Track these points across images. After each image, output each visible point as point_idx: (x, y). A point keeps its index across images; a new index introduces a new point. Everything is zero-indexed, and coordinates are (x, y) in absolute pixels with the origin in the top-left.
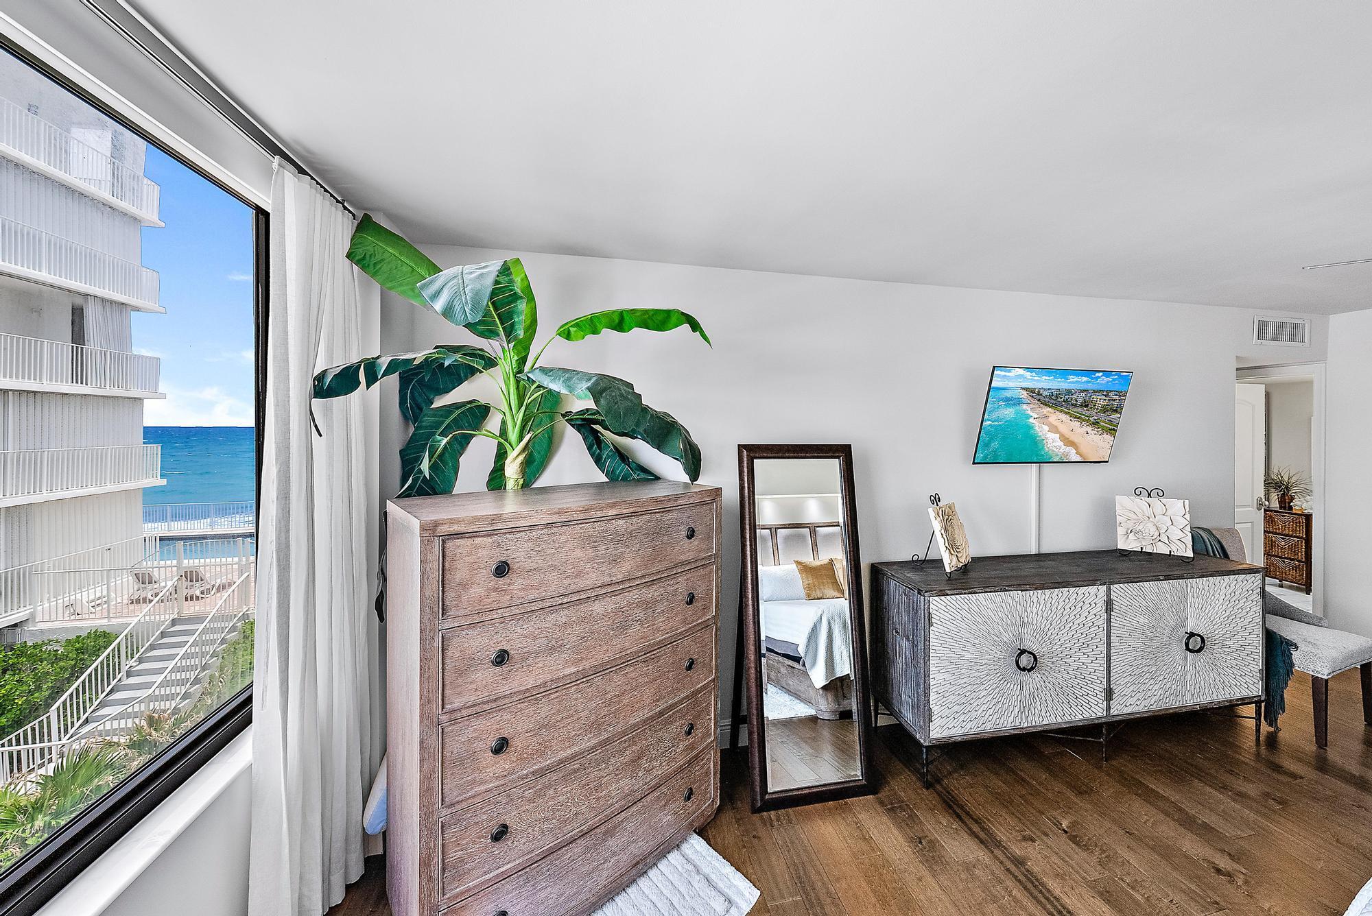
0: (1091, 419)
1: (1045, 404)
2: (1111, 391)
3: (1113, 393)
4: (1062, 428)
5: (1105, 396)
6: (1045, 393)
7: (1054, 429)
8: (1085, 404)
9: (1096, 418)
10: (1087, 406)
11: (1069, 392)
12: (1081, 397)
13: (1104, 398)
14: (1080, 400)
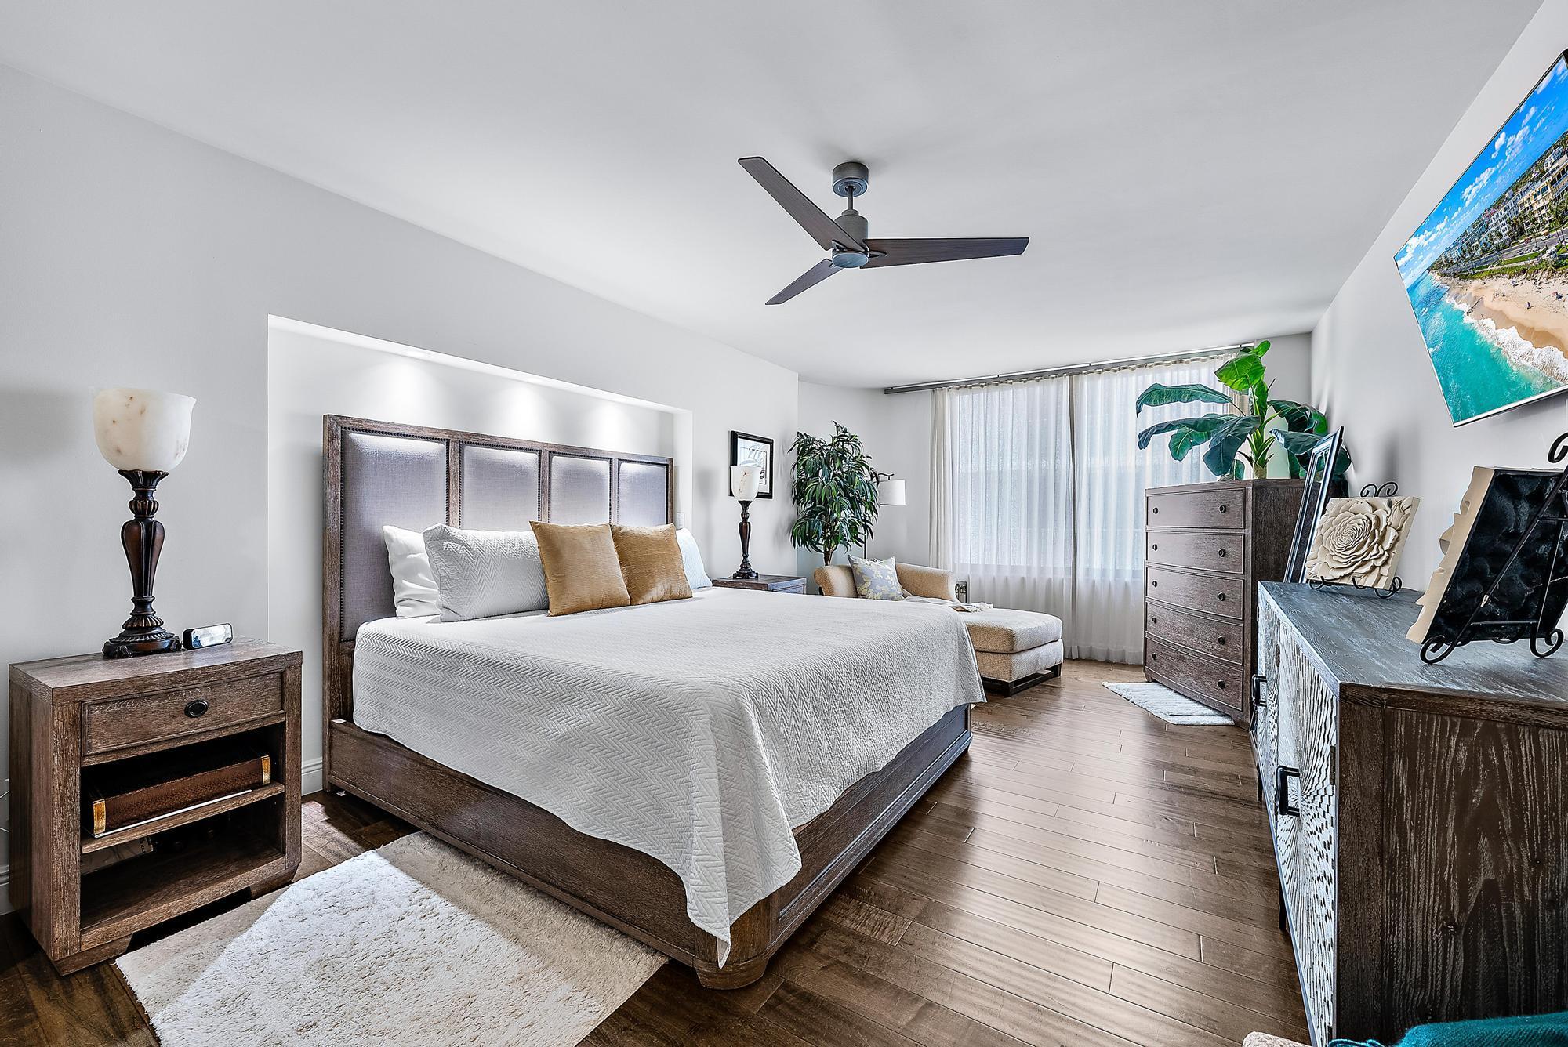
0: (1545, 257)
1: (1466, 276)
2: (1542, 159)
3: (1550, 159)
4: (1514, 311)
5: (1539, 178)
6: (1455, 255)
7: (1503, 320)
8: (1518, 231)
9: (1553, 248)
10: (1522, 232)
11: (1481, 226)
12: (1500, 223)
13: (1539, 186)
14: (1504, 229)
